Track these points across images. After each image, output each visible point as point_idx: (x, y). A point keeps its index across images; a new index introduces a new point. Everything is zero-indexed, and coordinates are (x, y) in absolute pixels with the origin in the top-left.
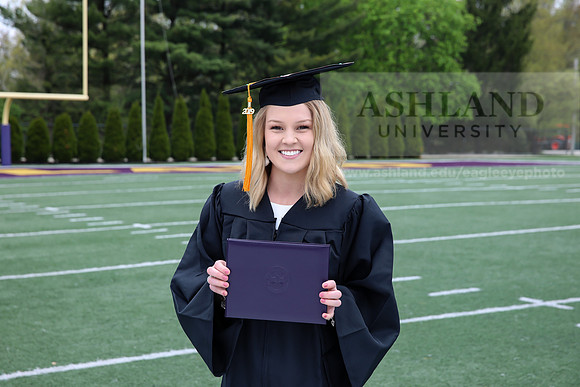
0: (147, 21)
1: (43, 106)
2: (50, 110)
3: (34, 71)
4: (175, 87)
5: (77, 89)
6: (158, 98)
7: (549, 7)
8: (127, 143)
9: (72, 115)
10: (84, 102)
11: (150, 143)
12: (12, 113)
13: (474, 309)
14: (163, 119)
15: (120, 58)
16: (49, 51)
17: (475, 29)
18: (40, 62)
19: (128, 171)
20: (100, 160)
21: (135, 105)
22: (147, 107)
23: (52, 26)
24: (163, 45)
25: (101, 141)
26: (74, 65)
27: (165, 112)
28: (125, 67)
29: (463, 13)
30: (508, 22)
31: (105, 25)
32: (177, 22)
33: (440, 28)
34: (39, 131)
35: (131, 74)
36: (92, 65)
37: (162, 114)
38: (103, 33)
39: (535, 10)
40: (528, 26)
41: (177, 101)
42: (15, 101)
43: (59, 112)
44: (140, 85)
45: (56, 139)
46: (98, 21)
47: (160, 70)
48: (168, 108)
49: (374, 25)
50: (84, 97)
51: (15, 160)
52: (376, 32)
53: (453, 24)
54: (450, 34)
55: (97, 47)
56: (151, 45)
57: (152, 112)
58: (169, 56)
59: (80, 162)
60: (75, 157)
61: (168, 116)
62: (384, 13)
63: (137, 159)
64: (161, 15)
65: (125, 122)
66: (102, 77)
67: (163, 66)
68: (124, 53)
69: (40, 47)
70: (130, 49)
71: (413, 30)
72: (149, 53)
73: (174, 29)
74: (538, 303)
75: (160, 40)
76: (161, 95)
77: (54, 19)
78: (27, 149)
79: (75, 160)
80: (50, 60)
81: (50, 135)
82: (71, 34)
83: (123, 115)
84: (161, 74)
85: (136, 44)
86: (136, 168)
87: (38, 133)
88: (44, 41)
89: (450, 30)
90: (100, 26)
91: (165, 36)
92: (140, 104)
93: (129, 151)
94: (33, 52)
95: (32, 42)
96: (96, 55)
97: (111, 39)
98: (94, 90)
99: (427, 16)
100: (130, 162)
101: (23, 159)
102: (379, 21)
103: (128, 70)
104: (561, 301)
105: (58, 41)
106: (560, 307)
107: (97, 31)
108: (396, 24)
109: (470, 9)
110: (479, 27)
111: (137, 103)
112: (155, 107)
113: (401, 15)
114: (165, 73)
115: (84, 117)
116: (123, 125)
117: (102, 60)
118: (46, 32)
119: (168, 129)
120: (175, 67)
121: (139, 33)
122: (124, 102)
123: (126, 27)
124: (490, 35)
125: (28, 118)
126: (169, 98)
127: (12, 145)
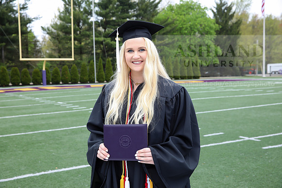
0: (95, 30)
1: (58, 63)
2: (60, 64)
3: (54, 50)
4: (106, 54)
5: (70, 56)
6: (100, 58)
7: (247, 21)
8: (89, 76)
9: (69, 66)
10: (73, 61)
11: (97, 76)
12: (46, 66)
13: (222, 142)
14: (102, 67)
15: (86, 44)
16: (60, 42)
17: (219, 29)
18: (56, 46)
19: (89, 86)
20: (79, 82)
21: (91, 62)
22: (96, 62)
23: (61, 33)
24: (102, 39)
25: (79, 75)
26: (69, 47)
27: (103, 64)
28: (88, 47)
29: (214, 24)
30: (231, 27)
31: (80, 32)
32: (107, 30)
33: (206, 30)
34: (56, 72)
35: (90, 50)
36: (76, 47)
37: (102, 65)
38: (80, 35)
39: (241, 22)
40: (239, 28)
41: (107, 60)
42: (47, 61)
43: (64, 65)
44: (93, 54)
45: (62, 75)
46: (78, 31)
47: (101, 48)
48: (104, 62)
49: (181, 29)
50: (73, 59)
51: (48, 84)
52: (181, 31)
53: (211, 28)
54: (210, 32)
55: (77, 41)
56: (97, 39)
57: (98, 64)
58: (104, 43)
59: (72, 84)
60: (70, 81)
61: (104, 66)
62: (185, 25)
63: (92, 82)
64: (101, 27)
65: (88, 68)
66: (79, 51)
67: (102, 46)
68: (87, 42)
69: (56, 41)
70: (90, 41)
71: (196, 30)
72: (97, 42)
73: (106, 33)
74: (247, 138)
75: (101, 37)
76: (101, 58)
77: (61, 31)
78: (52, 79)
79: (70, 83)
80: (60, 46)
81: (60, 73)
82: (68, 36)
83: (87, 65)
84: (101, 50)
85: (91, 38)
86: (92, 85)
87: (56, 73)
88: (58, 39)
89: (210, 30)
90: (78, 32)
91: (102, 35)
92: (94, 61)
93: (90, 79)
94: (54, 43)
95: (53, 39)
96: (77, 43)
97: (82, 37)
98: (77, 56)
99: (201, 25)
100: (90, 83)
101: (51, 83)
102: (183, 27)
103: (89, 49)
104: (255, 138)
105: (63, 39)
106: (255, 140)
107: (77, 34)
108: (189, 29)
109: (217, 22)
110: (220, 29)
111: (92, 61)
112: (99, 62)
113: (191, 25)
114: (103, 49)
115: (73, 67)
116: (87, 69)
117: (79, 45)
118: (58, 35)
119: (104, 70)
120: (106, 47)
121: (93, 35)
122: (88, 60)
123: (88, 33)
124: (225, 31)
125: (52, 68)
126: (104, 58)
127: (47, 78)
